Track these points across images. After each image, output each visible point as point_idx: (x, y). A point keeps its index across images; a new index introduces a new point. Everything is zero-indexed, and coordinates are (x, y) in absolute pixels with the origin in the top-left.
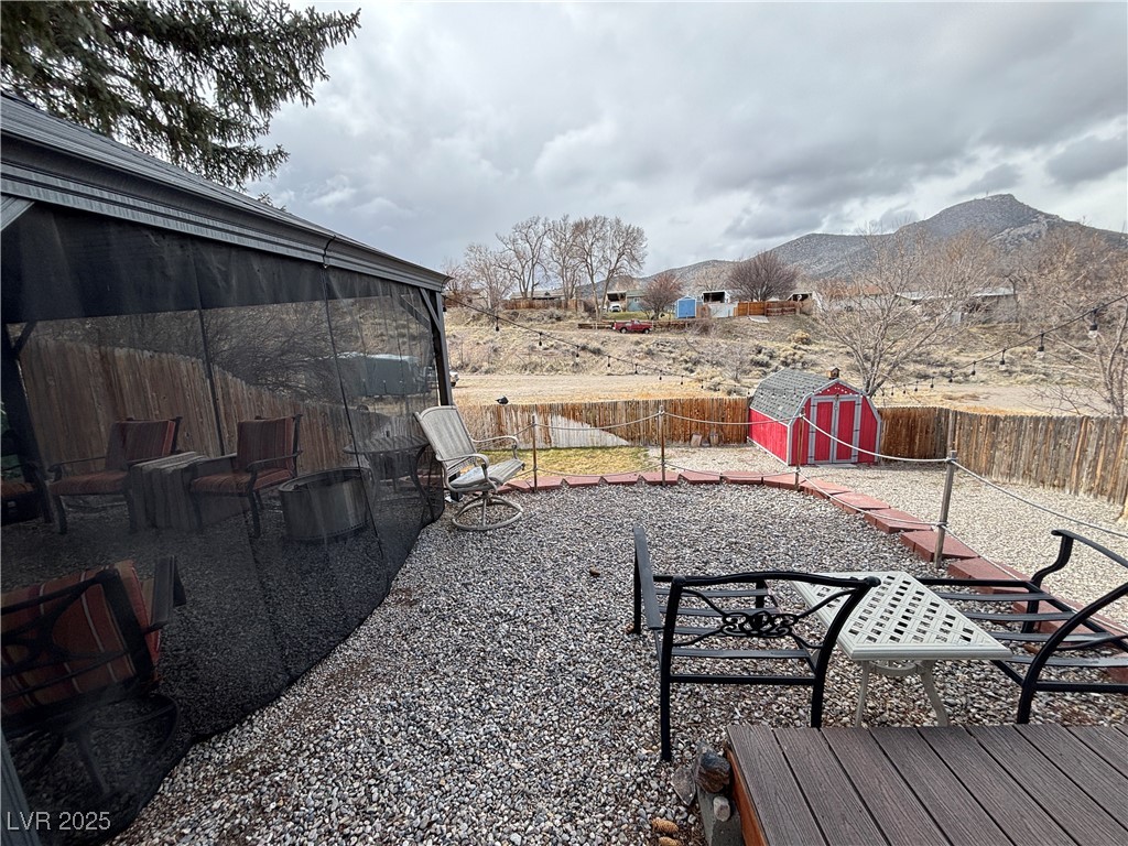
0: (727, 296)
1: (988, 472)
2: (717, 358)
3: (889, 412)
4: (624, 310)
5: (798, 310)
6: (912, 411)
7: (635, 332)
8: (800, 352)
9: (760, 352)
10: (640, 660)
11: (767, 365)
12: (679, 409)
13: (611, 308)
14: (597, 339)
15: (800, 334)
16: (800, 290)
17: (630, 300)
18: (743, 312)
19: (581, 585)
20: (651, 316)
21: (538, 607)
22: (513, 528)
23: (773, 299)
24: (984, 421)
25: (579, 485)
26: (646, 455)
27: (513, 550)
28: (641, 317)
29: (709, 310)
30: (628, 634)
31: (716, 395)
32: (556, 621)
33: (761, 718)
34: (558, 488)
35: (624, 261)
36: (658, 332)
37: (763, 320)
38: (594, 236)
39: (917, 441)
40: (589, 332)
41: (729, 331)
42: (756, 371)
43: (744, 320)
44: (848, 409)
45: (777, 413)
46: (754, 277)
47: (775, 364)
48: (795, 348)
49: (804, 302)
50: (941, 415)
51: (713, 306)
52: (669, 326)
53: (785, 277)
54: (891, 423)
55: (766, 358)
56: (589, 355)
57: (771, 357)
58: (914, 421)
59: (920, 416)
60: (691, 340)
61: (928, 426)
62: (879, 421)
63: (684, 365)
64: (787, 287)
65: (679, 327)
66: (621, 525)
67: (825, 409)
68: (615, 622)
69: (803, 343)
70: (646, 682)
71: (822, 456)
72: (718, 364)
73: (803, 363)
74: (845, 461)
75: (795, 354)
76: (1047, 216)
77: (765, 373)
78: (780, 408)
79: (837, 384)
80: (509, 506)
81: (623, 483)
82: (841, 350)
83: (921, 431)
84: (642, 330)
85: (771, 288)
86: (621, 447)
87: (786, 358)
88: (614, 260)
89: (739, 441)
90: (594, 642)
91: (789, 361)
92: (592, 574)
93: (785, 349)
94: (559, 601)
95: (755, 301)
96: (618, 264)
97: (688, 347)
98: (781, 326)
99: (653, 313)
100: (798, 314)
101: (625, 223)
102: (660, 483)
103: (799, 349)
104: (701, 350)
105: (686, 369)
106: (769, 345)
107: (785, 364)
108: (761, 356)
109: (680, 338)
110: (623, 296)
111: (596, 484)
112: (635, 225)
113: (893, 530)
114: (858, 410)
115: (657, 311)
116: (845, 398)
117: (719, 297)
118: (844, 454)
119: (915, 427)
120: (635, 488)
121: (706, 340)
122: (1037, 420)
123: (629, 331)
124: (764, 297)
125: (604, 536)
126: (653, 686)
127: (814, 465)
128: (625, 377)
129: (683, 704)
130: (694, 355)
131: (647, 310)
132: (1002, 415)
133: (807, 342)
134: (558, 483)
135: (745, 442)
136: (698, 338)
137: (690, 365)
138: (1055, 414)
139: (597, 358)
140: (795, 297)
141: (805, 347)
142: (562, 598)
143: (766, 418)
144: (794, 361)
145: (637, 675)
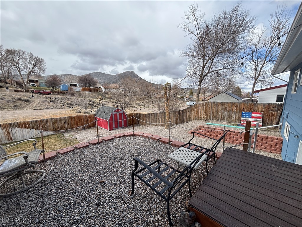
0: (77, 85)
1: (146, 125)
2: (78, 103)
3: (128, 115)
4: (38, 86)
5: (98, 91)
7: (45, 94)
8: (101, 102)
9: (90, 101)
10: (140, 201)
11: (93, 105)
12: (73, 119)
13: (31, 85)
14: (26, 96)
15: (100, 97)
16: (98, 86)
17: (40, 83)
18: (83, 90)
19: (100, 188)
20: (51, 89)
21: (90, 208)
22: (45, 181)
23: (92, 87)
24: (144, 115)
25: (66, 152)
26: (63, 136)
27: (54, 191)
28: (46, 89)
29: (73, 89)
30: (131, 196)
31: (80, 114)
32: (102, 208)
33: (177, 196)
34: (56, 156)
35: (36, 69)
36: (54, 95)
37: (90, 93)
38: (19, 57)
40: (21, 93)
41: (80, 95)
42: (90, 107)
43: (84, 92)
44: (120, 114)
45: (104, 117)
46: (86, 81)
47: (95, 105)
48: (99, 100)
49: (100, 89)
50: (137, 115)
51: (74, 88)
52: (59, 93)
53: (94, 82)
54: (129, 117)
55: (92, 103)
56: (22, 102)
57: (94, 103)
60: (68, 97)
62: (127, 117)
63: (67, 105)
64: (95, 85)
65: (63, 93)
66: (96, 161)
67: (116, 115)
68: (124, 194)
69: (101, 99)
70: (148, 207)
71: (116, 127)
72: (79, 105)
73: (102, 104)
75: (100, 102)
76: (139, 77)
77: (93, 107)
78: (105, 116)
79: (118, 109)
80: (37, 172)
81: (84, 147)
82: (110, 101)
84: (48, 94)
85: (91, 84)
86: (52, 135)
87: (97, 103)
88: (31, 67)
89: (93, 127)
90: (123, 206)
91: (99, 104)
92: (101, 183)
93: (97, 101)
94: (97, 199)
95: (87, 87)
96: (33, 69)
97: (67, 100)
98: (95, 95)
99: (51, 88)
100: (98, 92)
101: (35, 55)
102: (97, 143)
103: (101, 101)
104: (72, 101)
105: (68, 107)
106: (93, 100)
107: (98, 104)
108: (91, 103)
109: (64, 97)
110: (36, 81)
111: (73, 150)
112: (40, 57)
113: (158, 139)
114: (123, 115)
115: (53, 88)
116: (120, 112)
117: (75, 85)
118: (121, 126)
120: (89, 147)
121: (74, 98)
122: (152, 114)
123: (41, 93)
124: (89, 86)
125: (93, 167)
126: (151, 207)
127: (115, 129)
128: (43, 110)
129: (161, 206)
130: (70, 102)
131: (48, 87)
132: (147, 113)
133: (102, 99)
134: (55, 154)
135: (95, 126)
136: (70, 97)
137: (69, 105)
138: (154, 113)
139: (27, 103)
140: (97, 87)
141: (102, 100)
142: (97, 198)
143: (101, 119)
144: (100, 104)
145: (144, 207)
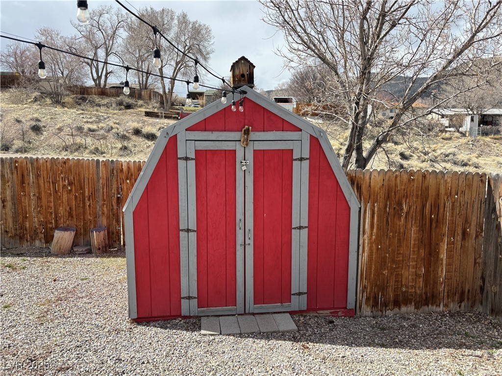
0: (294, 101)
6: (431, 181)
39: (443, 256)
54: (383, 212)
58: (436, 206)
59: (449, 195)
61: (467, 221)
62: (354, 203)
67: (216, 169)
74: (277, 306)
83: (453, 233)
110: (202, 95)
114: (301, 174)
119: (439, 222)
